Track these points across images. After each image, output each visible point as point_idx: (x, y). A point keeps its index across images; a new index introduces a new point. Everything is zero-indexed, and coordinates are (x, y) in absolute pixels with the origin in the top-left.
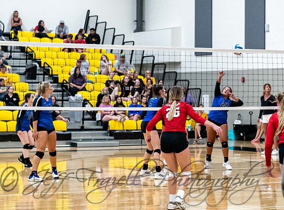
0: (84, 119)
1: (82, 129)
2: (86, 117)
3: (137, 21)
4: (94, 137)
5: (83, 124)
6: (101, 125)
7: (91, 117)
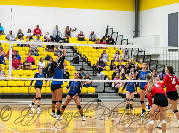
0: (105, 87)
1: (104, 92)
2: (106, 85)
3: (135, 31)
4: (110, 97)
5: (104, 89)
6: (115, 90)
7: (109, 85)
